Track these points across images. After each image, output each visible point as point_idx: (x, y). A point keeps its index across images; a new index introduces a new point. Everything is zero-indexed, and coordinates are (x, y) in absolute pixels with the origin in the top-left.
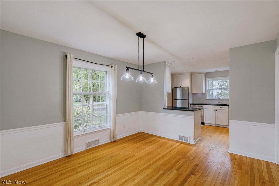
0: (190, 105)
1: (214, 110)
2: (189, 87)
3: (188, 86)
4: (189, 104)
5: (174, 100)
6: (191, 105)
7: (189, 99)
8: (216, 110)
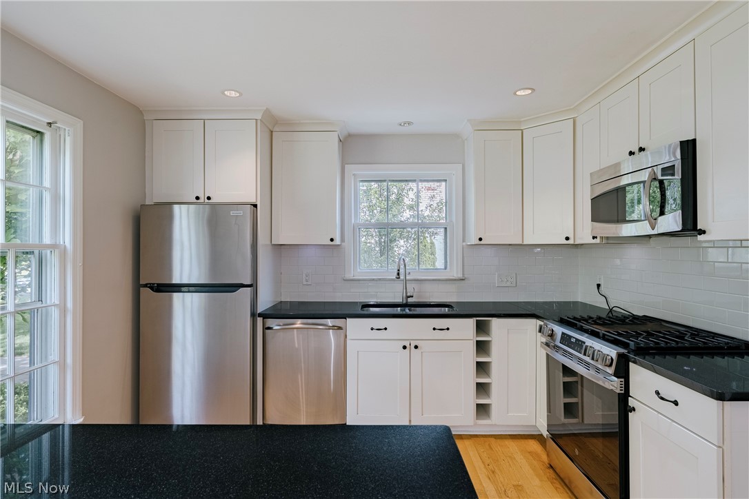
0: (260, 320)
1: (405, 347)
2: (255, 206)
3: (253, 201)
4: (254, 315)
5: (146, 292)
6: (270, 322)
7: (253, 286)
8: (416, 347)
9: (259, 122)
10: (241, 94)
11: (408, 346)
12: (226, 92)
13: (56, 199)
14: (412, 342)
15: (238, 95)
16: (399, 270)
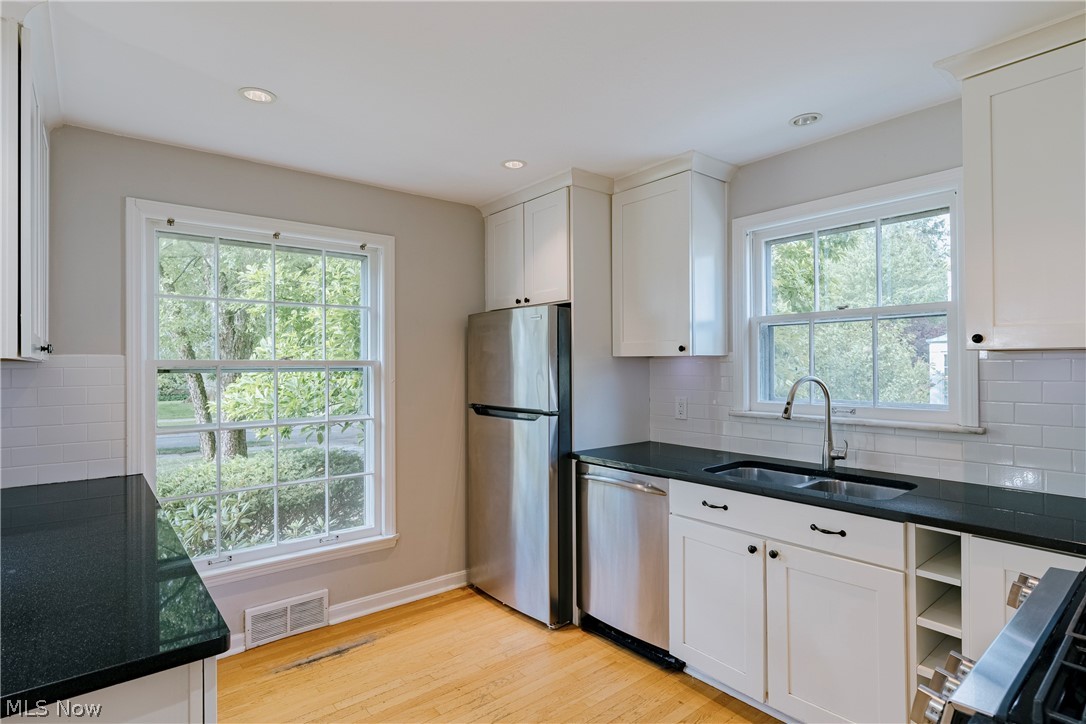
0: (574, 463)
1: (753, 550)
2: (567, 305)
3: (562, 299)
7: (559, 414)
8: (774, 555)
9: (571, 188)
10: (525, 164)
11: (760, 547)
12: (507, 164)
13: (375, 317)
14: (767, 543)
15: (521, 165)
16: (788, 404)
